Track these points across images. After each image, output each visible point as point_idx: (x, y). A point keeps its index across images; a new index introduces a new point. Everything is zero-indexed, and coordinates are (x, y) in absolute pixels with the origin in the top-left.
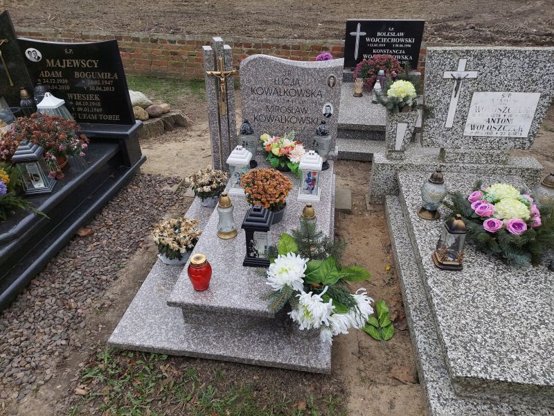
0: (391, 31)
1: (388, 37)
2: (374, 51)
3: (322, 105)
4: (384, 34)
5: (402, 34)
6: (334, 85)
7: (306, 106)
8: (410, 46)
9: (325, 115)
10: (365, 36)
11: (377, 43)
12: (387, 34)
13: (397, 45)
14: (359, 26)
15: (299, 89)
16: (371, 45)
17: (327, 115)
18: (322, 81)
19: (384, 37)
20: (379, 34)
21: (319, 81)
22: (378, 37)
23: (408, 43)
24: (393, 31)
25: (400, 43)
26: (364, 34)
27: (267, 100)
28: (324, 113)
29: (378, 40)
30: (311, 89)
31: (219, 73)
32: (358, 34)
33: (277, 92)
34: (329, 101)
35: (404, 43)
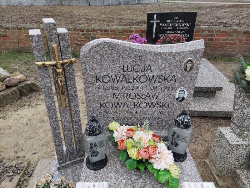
0: (176, 19)
1: (174, 23)
2: (165, 32)
3: (175, 89)
4: (172, 21)
5: (183, 21)
6: (191, 69)
7: (157, 91)
8: (188, 28)
9: (177, 99)
10: (160, 23)
11: (167, 27)
12: (173, 21)
13: (180, 28)
14: (155, 16)
15: (151, 75)
16: (164, 28)
17: (179, 100)
18: (178, 66)
19: (171, 23)
20: (168, 21)
21: (174, 66)
22: (168, 23)
23: (186, 27)
24: (177, 19)
25: (182, 26)
26: (159, 21)
27: (114, 88)
28: (177, 97)
29: (168, 25)
30: (164, 75)
31: (54, 63)
32: (155, 21)
33: (126, 79)
34: (182, 85)
35: (184, 27)
